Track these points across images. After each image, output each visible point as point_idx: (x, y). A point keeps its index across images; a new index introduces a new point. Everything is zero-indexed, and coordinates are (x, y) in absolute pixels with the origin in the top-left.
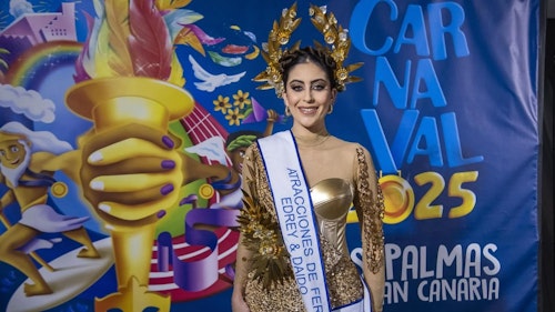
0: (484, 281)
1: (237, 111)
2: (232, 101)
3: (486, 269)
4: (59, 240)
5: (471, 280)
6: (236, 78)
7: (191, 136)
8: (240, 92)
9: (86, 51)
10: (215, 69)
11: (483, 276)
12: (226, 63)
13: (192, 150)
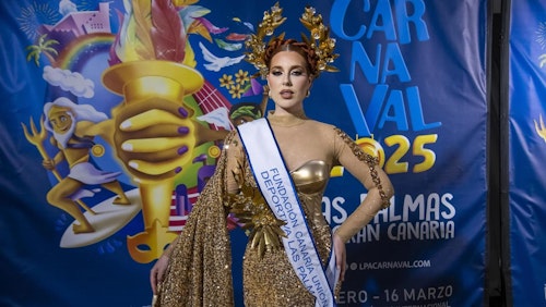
0: (442, 224)
1: (239, 86)
2: (234, 79)
3: (444, 214)
4: (99, 190)
5: (432, 223)
6: (238, 60)
7: (201, 107)
8: (241, 72)
9: (118, 41)
10: (221, 53)
11: (441, 219)
12: (229, 48)
13: (202, 118)
